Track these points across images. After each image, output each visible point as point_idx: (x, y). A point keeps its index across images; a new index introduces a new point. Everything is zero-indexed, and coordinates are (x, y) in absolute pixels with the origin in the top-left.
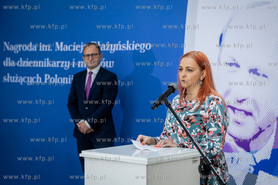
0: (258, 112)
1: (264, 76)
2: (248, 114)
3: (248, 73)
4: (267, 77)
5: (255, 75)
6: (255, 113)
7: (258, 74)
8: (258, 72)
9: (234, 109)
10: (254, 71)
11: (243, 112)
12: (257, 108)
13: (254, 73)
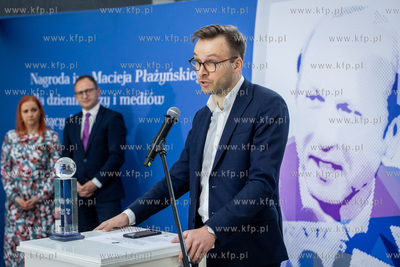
0: (350, 164)
1: (357, 113)
2: (337, 167)
3: (335, 109)
4: (360, 115)
5: (345, 113)
6: (346, 167)
7: (349, 111)
8: (349, 107)
9: (317, 160)
10: (343, 107)
11: (330, 165)
12: (348, 159)
13: (343, 110)
